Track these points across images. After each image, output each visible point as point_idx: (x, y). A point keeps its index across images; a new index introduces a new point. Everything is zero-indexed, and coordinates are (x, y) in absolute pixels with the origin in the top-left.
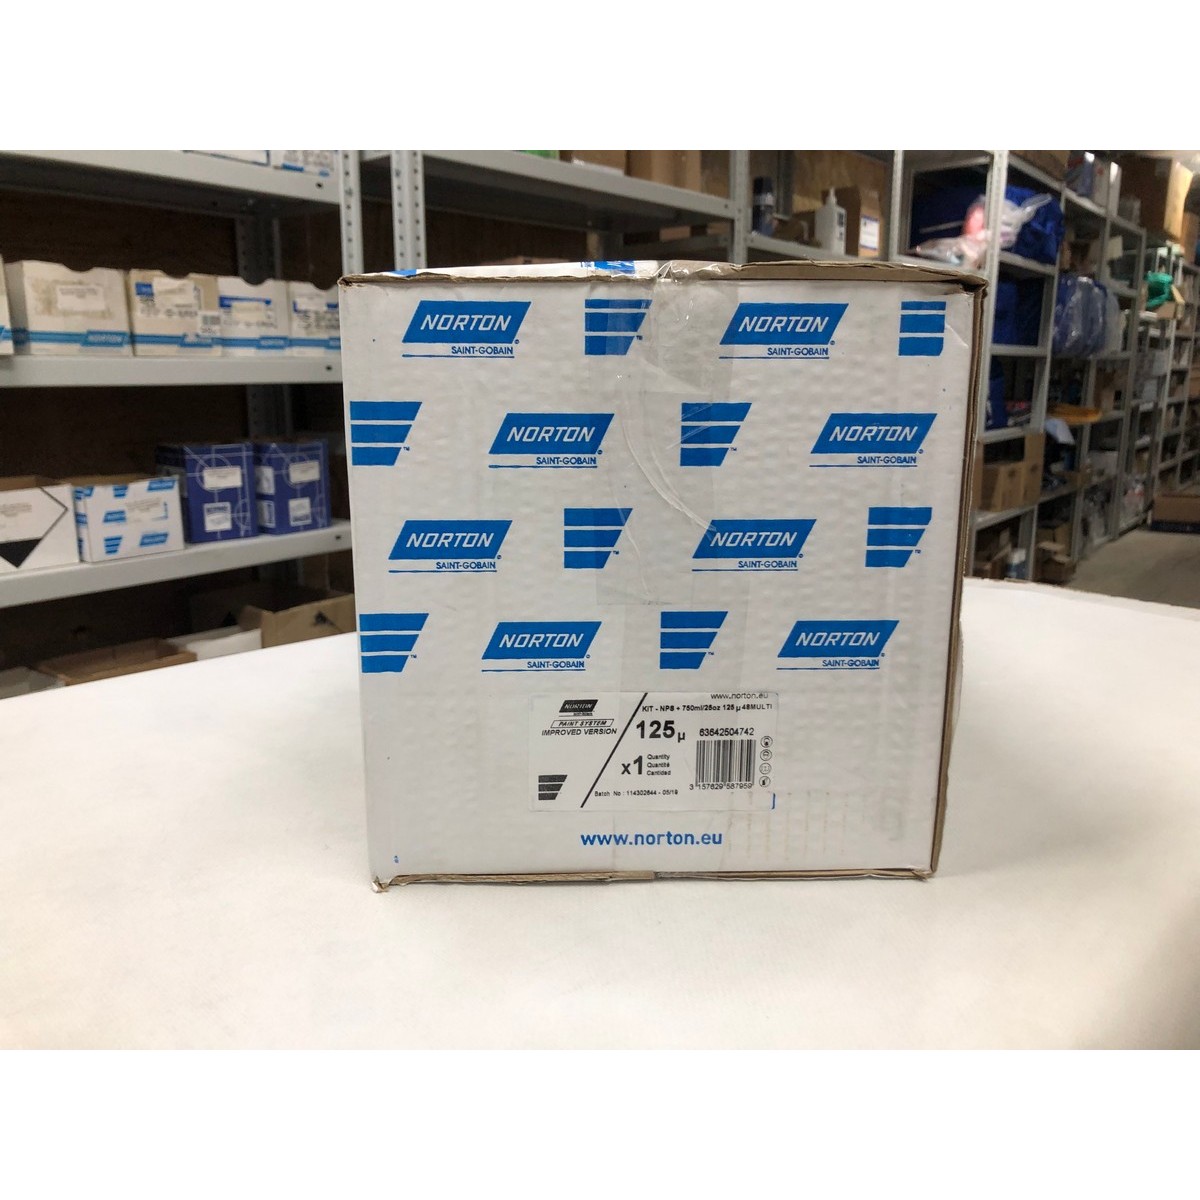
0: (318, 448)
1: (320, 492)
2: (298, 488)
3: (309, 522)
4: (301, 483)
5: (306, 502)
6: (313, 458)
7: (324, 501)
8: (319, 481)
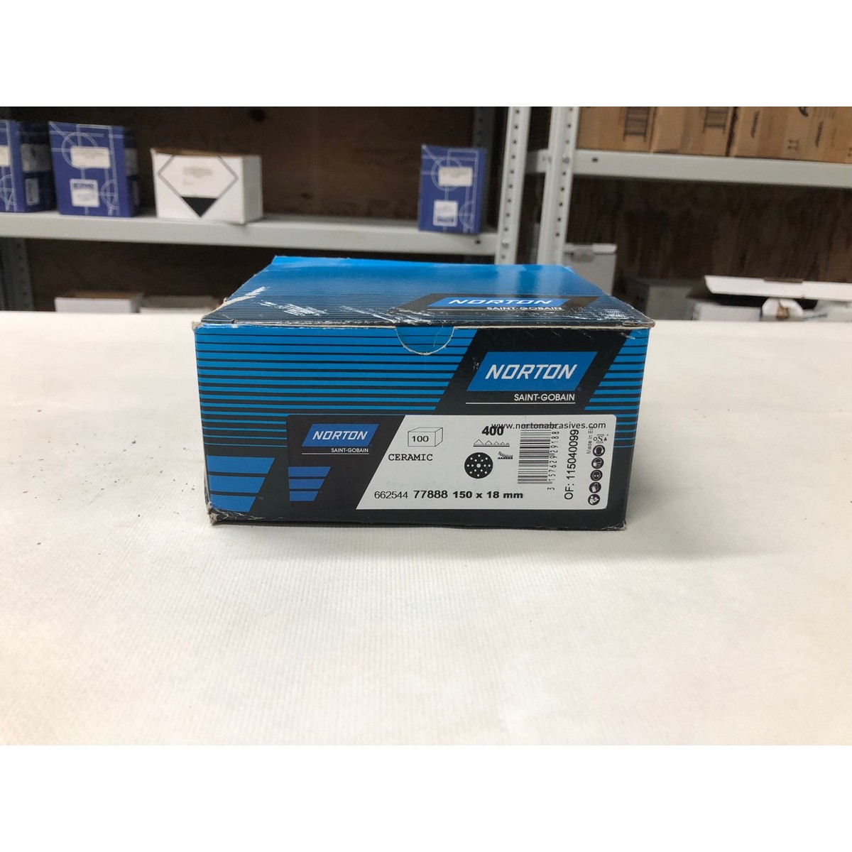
0: (473, 155)
1: (471, 198)
2: (447, 190)
3: (454, 224)
4: (450, 187)
5: (453, 205)
6: (465, 164)
7: (473, 208)
8: (471, 188)
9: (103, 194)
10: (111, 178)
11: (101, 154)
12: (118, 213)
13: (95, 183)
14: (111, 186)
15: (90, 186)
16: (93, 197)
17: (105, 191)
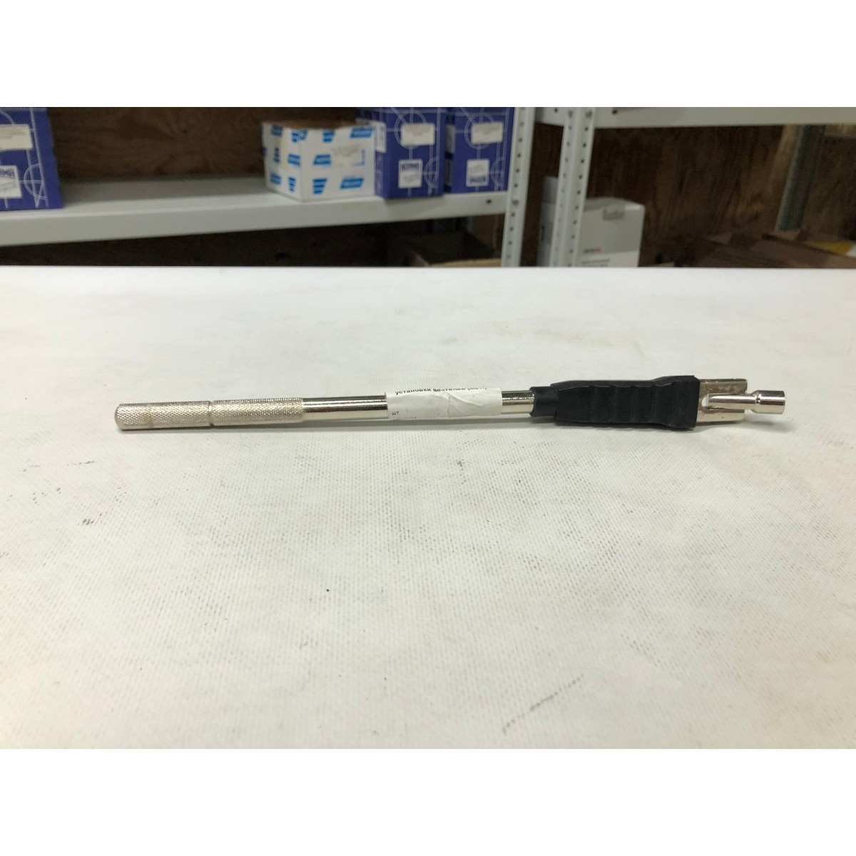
3: (485, 184)
9: (25, 182)
10: (35, 161)
11: (20, 133)
12: (47, 205)
13: (14, 168)
14: (36, 171)
15: (9, 174)
16: (15, 186)
17: (29, 178)
